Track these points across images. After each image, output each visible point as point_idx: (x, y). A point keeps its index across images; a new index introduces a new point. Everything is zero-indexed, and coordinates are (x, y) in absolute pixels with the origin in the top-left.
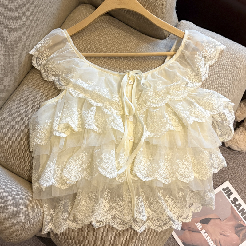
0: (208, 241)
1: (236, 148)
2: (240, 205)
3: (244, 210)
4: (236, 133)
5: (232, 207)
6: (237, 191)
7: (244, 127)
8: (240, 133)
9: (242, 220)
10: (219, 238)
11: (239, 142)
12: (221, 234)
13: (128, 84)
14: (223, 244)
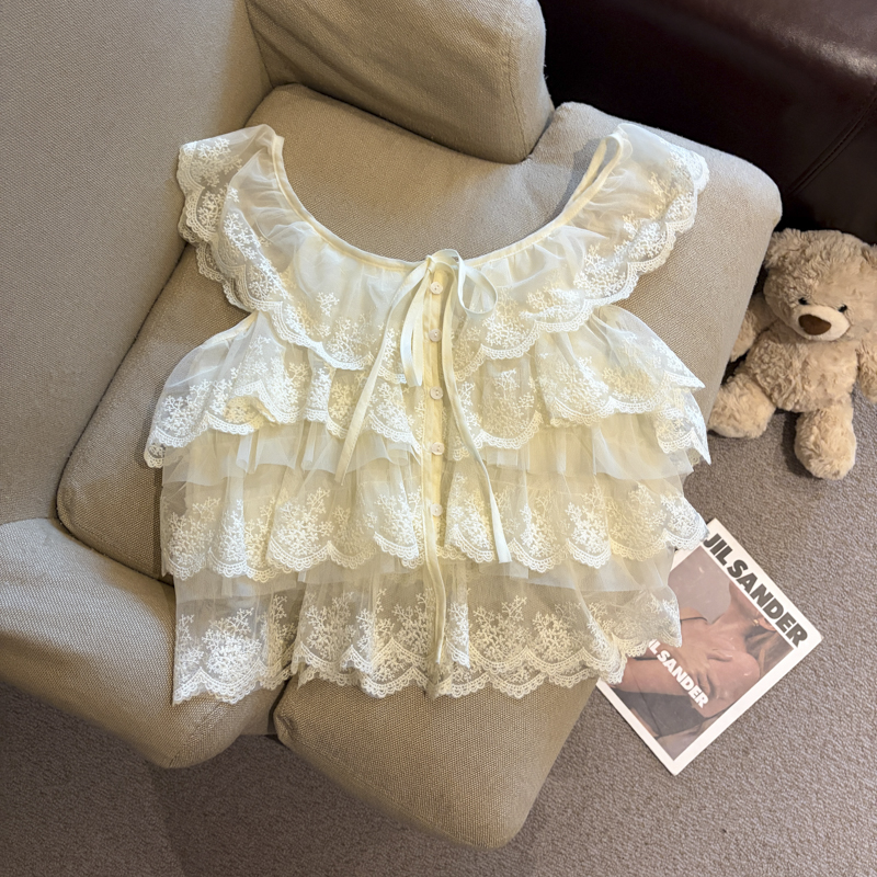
0: (679, 679)
1: (732, 433)
2: (753, 578)
3: (765, 589)
4: (729, 392)
5: (732, 585)
6: (743, 543)
7: (747, 373)
8: (738, 390)
9: (762, 616)
10: (707, 666)
11: (738, 416)
12: (710, 657)
13: (428, 293)
14: (716, 682)
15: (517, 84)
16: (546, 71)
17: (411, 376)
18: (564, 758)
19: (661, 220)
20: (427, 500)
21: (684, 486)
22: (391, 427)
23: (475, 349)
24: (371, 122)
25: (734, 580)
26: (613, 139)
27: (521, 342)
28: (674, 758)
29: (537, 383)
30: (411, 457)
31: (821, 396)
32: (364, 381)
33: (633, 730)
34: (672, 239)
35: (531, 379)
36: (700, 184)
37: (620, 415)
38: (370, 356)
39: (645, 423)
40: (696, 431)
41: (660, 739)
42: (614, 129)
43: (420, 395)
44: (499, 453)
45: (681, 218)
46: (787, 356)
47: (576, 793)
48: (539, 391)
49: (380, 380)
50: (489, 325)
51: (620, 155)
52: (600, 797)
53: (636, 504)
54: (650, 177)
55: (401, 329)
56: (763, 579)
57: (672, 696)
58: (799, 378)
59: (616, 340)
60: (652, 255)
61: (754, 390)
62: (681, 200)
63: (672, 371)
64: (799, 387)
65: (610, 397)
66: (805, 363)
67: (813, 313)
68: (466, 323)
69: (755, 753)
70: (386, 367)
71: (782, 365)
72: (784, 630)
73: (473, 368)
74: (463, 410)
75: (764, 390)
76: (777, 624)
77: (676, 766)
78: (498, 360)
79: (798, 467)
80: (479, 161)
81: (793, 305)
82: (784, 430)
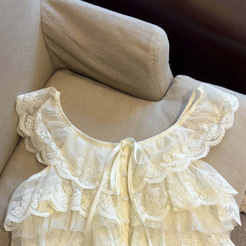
13: (122, 156)
15: (158, 68)
16: (170, 62)
17: (115, 191)
19: (219, 124)
20: (123, 243)
21: (230, 235)
22: (107, 212)
23: (142, 179)
24: (97, 85)
26: (198, 90)
27: (161, 176)
29: (168, 193)
30: (116, 225)
32: (95, 193)
34: (223, 132)
35: (165, 192)
36: (235, 108)
37: (203, 206)
38: (98, 183)
39: (213, 209)
40: (235, 212)
42: (198, 86)
43: (119, 199)
44: (152, 223)
45: (227, 123)
48: (169, 196)
49: (102, 193)
50: (147, 169)
51: (201, 97)
53: (210, 243)
54: (214, 106)
55: (111, 171)
59: (201, 175)
60: (215, 138)
62: (227, 115)
63: (224, 187)
65: (199, 199)
68: (138, 169)
70: (105, 187)
73: (141, 187)
74: (137, 205)
78: (151, 184)
80: (142, 100)
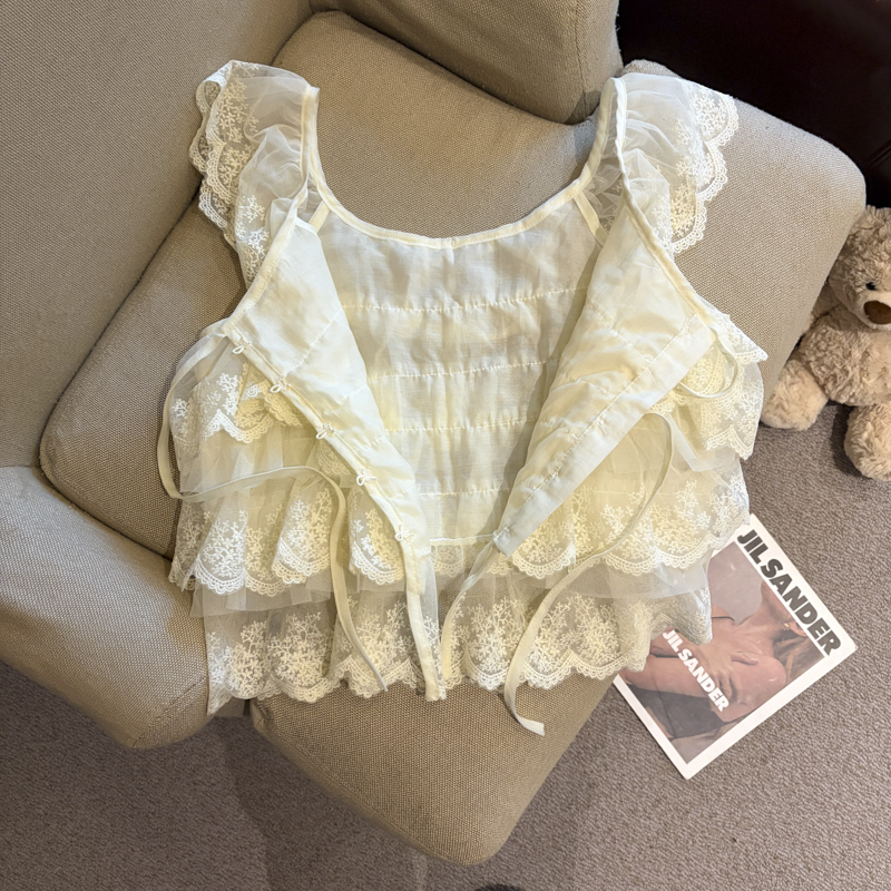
0: (699, 680)
1: (777, 423)
2: (787, 579)
3: (800, 592)
5: (764, 587)
6: (780, 542)
7: (800, 359)
8: (788, 377)
9: (793, 620)
10: (729, 668)
11: (786, 406)
12: (735, 659)
14: (739, 686)
18: (571, 752)
25: (767, 580)
28: (687, 761)
31: (879, 391)
33: (646, 729)
41: (675, 741)
46: (846, 345)
47: (582, 790)
52: (606, 796)
56: (798, 581)
57: (691, 697)
58: (857, 370)
61: (806, 379)
64: (857, 380)
66: (866, 354)
67: (881, 301)
69: (773, 762)
71: (840, 354)
72: (816, 636)
75: (817, 380)
76: (809, 629)
77: (689, 770)
79: (846, 463)
81: (859, 290)
82: (835, 424)
